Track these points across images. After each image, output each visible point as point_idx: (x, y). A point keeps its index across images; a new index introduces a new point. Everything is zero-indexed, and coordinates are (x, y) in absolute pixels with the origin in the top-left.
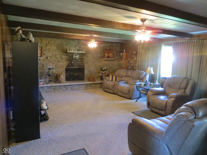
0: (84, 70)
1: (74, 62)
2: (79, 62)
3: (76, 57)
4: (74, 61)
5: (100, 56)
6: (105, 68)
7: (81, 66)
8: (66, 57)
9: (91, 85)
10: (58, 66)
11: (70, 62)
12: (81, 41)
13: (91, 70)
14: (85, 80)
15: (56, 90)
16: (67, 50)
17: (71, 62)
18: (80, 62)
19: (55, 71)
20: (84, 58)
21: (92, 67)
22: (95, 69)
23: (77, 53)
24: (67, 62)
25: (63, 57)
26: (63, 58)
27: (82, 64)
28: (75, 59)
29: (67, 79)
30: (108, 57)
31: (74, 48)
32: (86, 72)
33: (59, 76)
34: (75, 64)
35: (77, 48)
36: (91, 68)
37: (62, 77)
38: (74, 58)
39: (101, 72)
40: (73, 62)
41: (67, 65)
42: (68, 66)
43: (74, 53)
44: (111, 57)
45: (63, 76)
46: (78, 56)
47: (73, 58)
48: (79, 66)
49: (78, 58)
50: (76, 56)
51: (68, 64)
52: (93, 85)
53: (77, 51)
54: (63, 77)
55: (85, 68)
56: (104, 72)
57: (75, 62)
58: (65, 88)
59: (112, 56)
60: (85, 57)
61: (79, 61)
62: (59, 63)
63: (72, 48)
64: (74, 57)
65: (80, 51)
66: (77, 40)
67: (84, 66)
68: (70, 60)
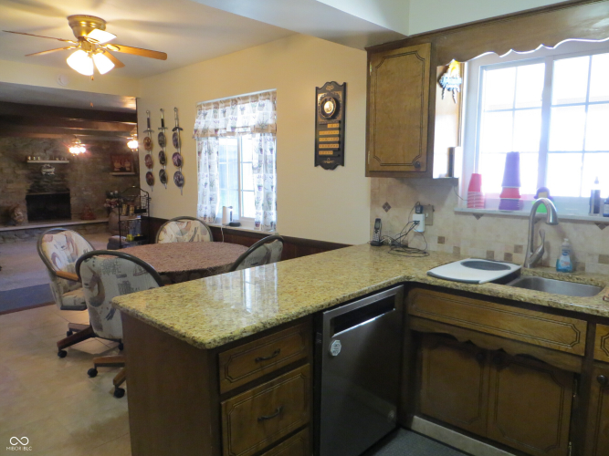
0: (70, 198)
1: (45, 182)
2: (56, 181)
3: (48, 172)
4: (45, 180)
5: (102, 167)
6: (116, 192)
7: (62, 190)
8: (25, 172)
9: (87, 228)
10: (10, 191)
11: (35, 182)
13: (85, 198)
14: (73, 216)
15: (8, 241)
16: (27, 159)
17: (38, 182)
18: (59, 181)
19: (3, 203)
20: (67, 174)
21: (86, 190)
22: (93, 196)
23: (51, 164)
24: (29, 183)
25: (20, 172)
26: (20, 175)
27: (63, 185)
28: (45, 175)
29: (32, 217)
30: (123, 169)
31: (42, 154)
32: (74, 201)
33: (13, 211)
34: (47, 185)
35: (49, 152)
36: (85, 193)
37: (20, 213)
38: (44, 173)
39: (107, 200)
40: (42, 183)
41: (29, 188)
42: (30, 191)
43: (44, 164)
44: (128, 169)
45: (23, 212)
46: (53, 170)
47: (41, 174)
48: (57, 191)
49: (52, 173)
50: (48, 170)
51: (32, 186)
52: (91, 227)
53: (51, 159)
54: (21, 213)
55: (71, 194)
56: (113, 200)
57: (48, 182)
58: (27, 236)
59: (130, 167)
60: (69, 171)
61: (56, 179)
62: (10, 186)
63: (37, 154)
64: (44, 171)
65: (57, 159)
67: (68, 190)
68: (35, 178)
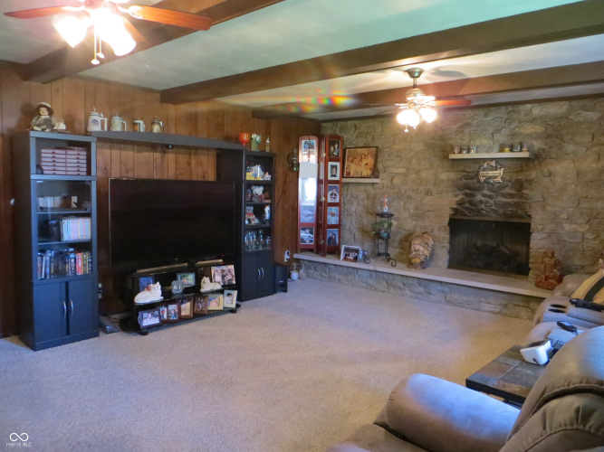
0: (529, 234)
1: (485, 196)
2: (504, 196)
3: (490, 178)
4: (486, 192)
7: (514, 215)
8: (452, 176)
10: (426, 208)
11: (466, 195)
13: (565, 238)
14: (530, 274)
16: (452, 151)
17: (472, 195)
18: (511, 196)
19: (415, 227)
20: (530, 182)
21: (569, 219)
22: (589, 236)
23: (496, 160)
24: (456, 196)
25: (444, 176)
26: (443, 181)
27: (517, 205)
28: (485, 182)
32: (538, 241)
34: (486, 202)
36: (567, 227)
38: (482, 179)
40: (479, 198)
41: (455, 206)
42: (456, 211)
43: (485, 160)
46: (500, 172)
47: (480, 181)
48: (505, 215)
49: (499, 179)
50: (491, 173)
51: (460, 204)
55: (532, 226)
57: (490, 197)
58: (421, 289)
61: (507, 190)
62: (427, 199)
63: (478, 142)
64: (484, 175)
65: (507, 149)
67: (530, 216)
68: (469, 189)
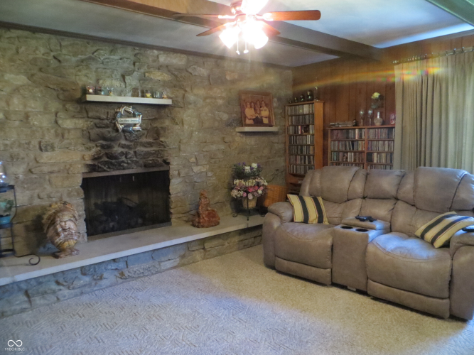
0: (169, 180)
1: (124, 146)
2: (144, 145)
3: (129, 125)
4: (123, 142)
5: (225, 117)
6: (255, 165)
7: (155, 164)
8: (81, 123)
9: (207, 245)
10: (46, 169)
11: (103, 147)
12: (149, 52)
13: (195, 179)
14: (173, 220)
15: (38, 300)
16: (85, 92)
17: (109, 147)
18: (150, 145)
19: (32, 198)
20: (164, 129)
21: (197, 164)
22: (210, 174)
23: (134, 105)
24: (89, 149)
25: (68, 123)
26: (69, 130)
27: (157, 153)
28: (124, 131)
30: (258, 122)
31: (117, 83)
32: (176, 186)
33: (53, 222)
34: (126, 154)
35: (132, 81)
36: (196, 169)
37: (70, 225)
38: (121, 127)
39: (237, 182)
40: (117, 149)
41: (90, 162)
42: (92, 168)
43: (121, 104)
44: (266, 121)
45: (74, 219)
46: (138, 120)
47: (117, 130)
48: (146, 166)
49: (137, 128)
50: (130, 120)
51: (95, 159)
52: (215, 242)
53: (135, 95)
54: (72, 224)
55: (171, 173)
56: (250, 183)
57: (128, 147)
58: (87, 279)
59: (269, 118)
60: (167, 123)
61: (144, 140)
62: (46, 157)
63: (108, 83)
64: (122, 122)
65: (149, 95)
66: (129, 49)
67: (168, 164)
68: (104, 139)
